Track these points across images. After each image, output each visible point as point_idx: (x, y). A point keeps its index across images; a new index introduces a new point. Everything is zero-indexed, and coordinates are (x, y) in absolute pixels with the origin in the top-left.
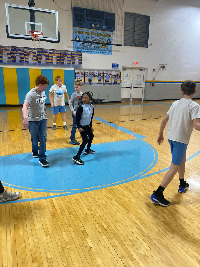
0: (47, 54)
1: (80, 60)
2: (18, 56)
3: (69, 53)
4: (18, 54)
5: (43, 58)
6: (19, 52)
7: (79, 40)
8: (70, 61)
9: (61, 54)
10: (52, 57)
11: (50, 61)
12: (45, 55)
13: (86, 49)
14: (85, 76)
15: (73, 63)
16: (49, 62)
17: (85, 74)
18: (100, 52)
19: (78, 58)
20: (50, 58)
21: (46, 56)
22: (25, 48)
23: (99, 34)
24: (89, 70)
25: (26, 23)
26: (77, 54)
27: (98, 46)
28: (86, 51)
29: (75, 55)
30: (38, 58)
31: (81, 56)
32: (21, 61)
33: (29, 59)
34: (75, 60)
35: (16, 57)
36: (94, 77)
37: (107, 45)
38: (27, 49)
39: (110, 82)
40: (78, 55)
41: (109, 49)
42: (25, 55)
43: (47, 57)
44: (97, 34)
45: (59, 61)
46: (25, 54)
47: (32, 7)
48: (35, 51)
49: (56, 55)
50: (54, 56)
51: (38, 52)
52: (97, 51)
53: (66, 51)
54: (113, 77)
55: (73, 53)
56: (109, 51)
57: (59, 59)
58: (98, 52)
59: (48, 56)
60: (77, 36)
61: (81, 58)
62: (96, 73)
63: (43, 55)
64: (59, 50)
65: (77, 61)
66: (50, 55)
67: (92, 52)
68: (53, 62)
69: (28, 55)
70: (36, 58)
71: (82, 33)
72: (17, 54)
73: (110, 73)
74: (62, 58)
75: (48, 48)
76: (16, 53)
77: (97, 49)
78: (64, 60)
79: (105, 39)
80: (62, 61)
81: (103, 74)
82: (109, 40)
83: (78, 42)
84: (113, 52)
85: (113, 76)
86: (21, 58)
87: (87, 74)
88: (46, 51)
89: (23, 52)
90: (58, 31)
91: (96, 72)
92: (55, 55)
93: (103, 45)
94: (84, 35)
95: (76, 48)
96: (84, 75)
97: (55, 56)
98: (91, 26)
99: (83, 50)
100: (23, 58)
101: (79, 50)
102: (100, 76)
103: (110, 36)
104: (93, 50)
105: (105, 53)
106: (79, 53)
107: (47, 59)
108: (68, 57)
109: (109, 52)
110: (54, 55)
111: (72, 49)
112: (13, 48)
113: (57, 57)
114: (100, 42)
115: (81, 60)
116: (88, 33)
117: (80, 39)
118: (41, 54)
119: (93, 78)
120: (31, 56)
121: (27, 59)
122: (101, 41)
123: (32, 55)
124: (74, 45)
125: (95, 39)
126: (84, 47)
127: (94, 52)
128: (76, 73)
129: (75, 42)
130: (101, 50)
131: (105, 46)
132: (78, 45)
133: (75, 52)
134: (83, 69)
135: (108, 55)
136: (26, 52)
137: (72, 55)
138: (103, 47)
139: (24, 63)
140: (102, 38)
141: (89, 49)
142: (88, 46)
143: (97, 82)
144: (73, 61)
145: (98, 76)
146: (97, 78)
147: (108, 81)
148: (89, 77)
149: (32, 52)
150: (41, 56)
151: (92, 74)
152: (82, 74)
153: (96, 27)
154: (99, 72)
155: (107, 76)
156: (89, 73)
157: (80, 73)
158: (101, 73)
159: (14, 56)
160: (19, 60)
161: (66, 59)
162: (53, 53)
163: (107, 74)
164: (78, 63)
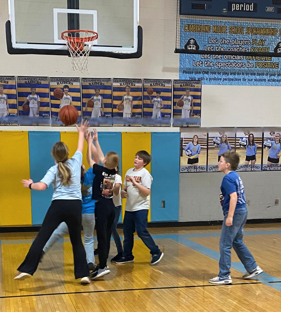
0: (108, 92)
1: (195, 104)
2: (35, 99)
3: (167, 86)
4: (36, 96)
5: (97, 104)
6: (38, 90)
7: (194, 49)
8: (168, 107)
9: (145, 90)
10: (120, 98)
11: (115, 110)
12: (101, 95)
13: (215, 73)
14: (208, 149)
15: (177, 112)
16: (113, 114)
17: (208, 143)
18: (256, 80)
19: (190, 98)
20: (116, 102)
21: (104, 96)
22: (53, 79)
23: (253, 30)
24: (222, 130)
25: (56, 11)
26: (188, 89)
27: (250, 62)
28: (215, 79)
29: (183, 90)
30: (84, 105)
31: (198, 94)
32: (41, 113)
34: (181, 105)
35: (28, 103)
36: (235, 148)
37: (275, 59)
38: (58, 80)
40: (191, 90)
41: (280, 69)
42: (52, 98)
43: (109, 101)
44: (248, 28)
45: (139, 110)
46: (52, 94)
48: (77, 85)
49: (131, 93)
50: (126, 97)
51: (84, 87)
52: (247, 77)
53: (157, 81)
55: (178, 86)
57: (140, 103)
58: (249, 80)
59: (110, 97)
60: (191, 39)
61: (199, 97)
62: (242, 138)
63: (97, 96)
64: (139, 81)
65: (187, 107)
66: (116, 94)
67: (230, 80)
68: (122, 114)
69: (58, 96)
70: (79, 104)
71: (206, 29)
72: (31, 96)
74: (148, 102)
75: (112, 77)
76: (30, 93)
77: (245, 70)
78: (153, 105)
79: (271, 43)
80: (146, 110)
81: (263, 140)
83: (191, 55)
87: (214, 143)
88: (106, 84)
89: (47, 90)
90: (139, 27)
91: (240, 134)
92: (128, 95)
93: (263, 60)
94: (210, 34)
95: (186, 73)
96: (207, 145)
97: (128, 97)
98: (230, 8)
99: (206, 75)
100: (47, 105)
102: (253, 144)
104: (234, 74)
105: (269, 80)
106: (196, 85)
107: (106, 105)
108: (164, 98)
109: (280, 77)
110: (125, 93)
111: (175, 76)
112: (23, 82)
113: (135, 98)
114: (256, 51)
115: (199, 105)
117: (198, 47)
118: (92, 91)
120: (67, 98)
121: (57, 106)
122: (258, 48)
124: (182, 63)
125: (241, 44)
126: (210, 68)
127: (236, 80)
128: (184, 141)
129: (185, 56)
130: (256, 73)
131: (270, 62)
132: (192, 63)
133: (182, 81)
134: (205, 129)
135: (278, 86)
136: (56, 88)
137: (173, 91)
138: (264, 64)
139: (49, 118)
140: (262, 40)
141: (222, 74)
142: (221, 64)
143: (244, 164)
144: (177, 109)
145: (247, 146)
146: (245, 151)
147: (276, 158)
148: (219, 150)
149: (69, 89)
150: (93, 99)
151: (228, 141)
152: (199, 142)
153: (244, 10)
154: (251, 136)
155: (275, 145)
156: (221, 140)
157: (194, 139)
158: (254, 137)
159: (24, 102)
160: (35, 110)
161: (158, 102)
162: (125, 88)
163: (272, 140)
164: (189, 112)
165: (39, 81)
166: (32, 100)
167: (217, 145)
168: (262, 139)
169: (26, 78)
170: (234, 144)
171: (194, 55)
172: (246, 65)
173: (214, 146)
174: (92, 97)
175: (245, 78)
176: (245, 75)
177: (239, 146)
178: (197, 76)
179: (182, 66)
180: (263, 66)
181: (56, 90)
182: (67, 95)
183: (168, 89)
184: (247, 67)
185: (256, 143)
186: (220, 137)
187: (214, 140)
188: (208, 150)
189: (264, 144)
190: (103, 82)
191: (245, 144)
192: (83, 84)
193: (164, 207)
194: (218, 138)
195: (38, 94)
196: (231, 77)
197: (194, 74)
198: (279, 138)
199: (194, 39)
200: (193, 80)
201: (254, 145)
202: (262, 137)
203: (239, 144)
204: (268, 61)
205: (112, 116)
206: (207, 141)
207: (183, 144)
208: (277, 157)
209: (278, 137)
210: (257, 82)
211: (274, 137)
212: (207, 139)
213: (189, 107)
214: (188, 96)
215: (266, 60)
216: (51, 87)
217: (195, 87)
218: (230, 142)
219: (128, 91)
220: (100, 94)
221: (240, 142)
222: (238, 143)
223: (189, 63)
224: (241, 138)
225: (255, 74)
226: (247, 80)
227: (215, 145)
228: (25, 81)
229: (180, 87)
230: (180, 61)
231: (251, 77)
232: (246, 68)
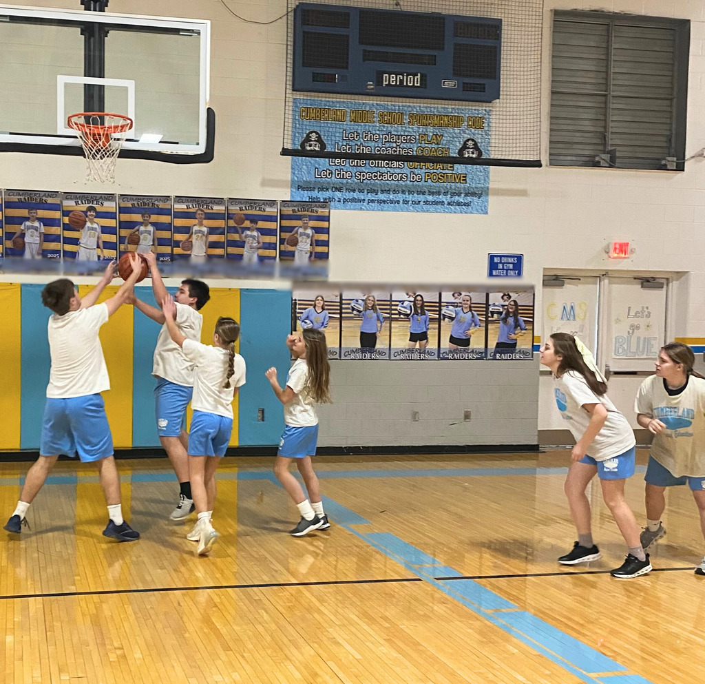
0: (165, 219)
1: (319, 243)
2: (36, 228)
3: (270, 210)
4: (36, 224)
5: (145, 239)
6: (42, 213)
7: (317, 149)
8: (271, 246)
9: (230, 216)
10: (187, 230)
11: (177, 251)
12: (153, 224)
13: (354, 191)
14: (341, 319)
15: (287, 256)
16: (172, 256)
17: (341, 309)
18: (426, 203)
19: (309, 231)
20: (178, 237)
21: (158, 226)
22: (68, 195)
23: (419, 118)
24: (367, 288)
25: (62, 80)
26: (305, 216)
27: (416, 171)
28: (354, 200)
29: (299, 218)
31: (325, 224)
32: (44, 253)
33: (83, 241)
34: (295, 243)
35: (23, 235)
36: (391, 320)
37: (459, 168)
38: (76, 198)
39: (477, 343)
40: (311, 218)
41: (471, 184)
42: (66, 227)
43: (166, 234)
44: (412, 115)
45: (219, 251)
46: (66, 220)
47: (95, 10)
48: (110, 206)
49: (205, 222)
50: (196, 228)
51: (123, 210)
52: (410, 198)
53: (252, 203)
54: (493, 322)
55: (288, 211)
56: (473, 194)
57: (221, 238)
58: (414, 203)
59: (168, 227)
60: (311, 132)
61: (326, 231)
62: (402, 302)
63: (146, 226)
64: (219, 201)
65: (304, 247)
66: (179, 222)
67: (380, 202)
68: (190, 256)
69: (77, 224)
70: (112, 238)
71: (338, 117)
72: (28, 223)
73: (478, 298)
74: (236, 237)
75: (173, 193)
76: (27, 219)
77: (406, 186)
78: (244, 242)
79: (453, 141)
80: (231, 250)
81: (440, 306)
82: (470, 143)
83: (312, 160)
84: (492, 200)
85: (493, 313)
86: (47, 238)
87: (353, 309)
88: (161, 205)
89: (57, 215)
90: (209, 109)
91: (398, 295)
92: (201, 224)
93: (439, 169)
94: (347, 124)
95: (303, 189)
96: (341, 312)
97: (200, 228)
98: (379, 82)
99: (337, 193)
100: (56, 239)
101: (315, 194)
102: (423, 313)
103: (477, 122)
104: (388, 192)
105: (449, 204)
106: (320, 210)
107: (161, 242)
108: (264, 232)
109: (469, 199)
110: (196, 221)
111: (284, 194)
112: (15, 199)
113: (212, 231)
114: (426, 153)
115: (326, 244)
116: (361, 116)
117: (323, 146)
118: (137, 218)
119: (386, 324)
120: (93, 229)
121: (75, 242)
122: (430, 148)
123: (95, 225)
124: (296, 172)
125: (400, 141)
126: (345, 181)
127: (392, 202)
128: (299, 304)
129: (302, 161)
130: (427, 191)
131: (451, 172)
132: (313, 172)
133: (295, 204)
134: (336, 286)
135: (466, 213)
136: (72, 211)
137: (280, 219)
138: (441, 176)
139: (59, 262)
140: (436, 135)
141: (366, 191)
142: (363, 176)
143: (407, 347)
144: (287, 249)
145: (412, 316)
146: (408, 324)
147: (464, 338)
148: (361, 322)
149: (96, 212)
150: (138, 230)
151: (378, 307)
152: (326, 307)
153: (405, 84)
154: (419, 298)
155: (461, 314)
156: (366, 304)
157: (317, 302)
158: (425, 300)
159: (15, 233)
160: (36, 248)
161: (253, 237)
162: (195, 213)
163: (457, 306)
164: (308, 255)
165: (44, 198)
166: (30, 231)
167: (358, 313)
168: (438, 304)
169: (21, 192)
170: (388, 311)
171: (317, 159)
172: (409, 176)
173: (352, 315)
174: (137, 228)
175: (408, 200)
176: (407, 194)
177: (397, 316)
178: (322, 195)
179: (296, 178)
180: (439, 178)
181: (74, 215)
182: (92, 222)
183: (271, 216)
184: (411, 181)
185: (427, 310)
186: (362, 300)
187: (352, 305)
188: (343, 321)
189: (443, 312)
190: (156, 203)
191: (409, 312)
192: (122, 205)
193: (263, 420)
194: (360, 302)
195: (40, 220)
196: (382, 196)
197: (316, 191)
198: (469, 303)
199: (317, 133)
200: (314, 202)
201: (425, 314)
202: (438, 301)
203: (397, 312)
204: (447, 171)
205: (172, 260)
206: (341, 306)
207: (298, 311)
208: (465, 336)
209: (467, 301)
210: (429, 206)
211: (461, 301)
212: (341, 302)
213: (308, 247)
214: (306, 228)
215: (443, 169)
216: (65, 209)
217: (319, 214)
218: (380, 309)
219: (201, 218)
220: (151, 223)
221: (398, 308)
222: (396, 310)
223: (309, 173)
224: (400, 301)
225: (425, 192)
226: (410, 202)
227: (355, 312)
228: (19, 197)
229: (291, 213)
230: (292, 169)
231: (416, 197)
232: (408, 182)
